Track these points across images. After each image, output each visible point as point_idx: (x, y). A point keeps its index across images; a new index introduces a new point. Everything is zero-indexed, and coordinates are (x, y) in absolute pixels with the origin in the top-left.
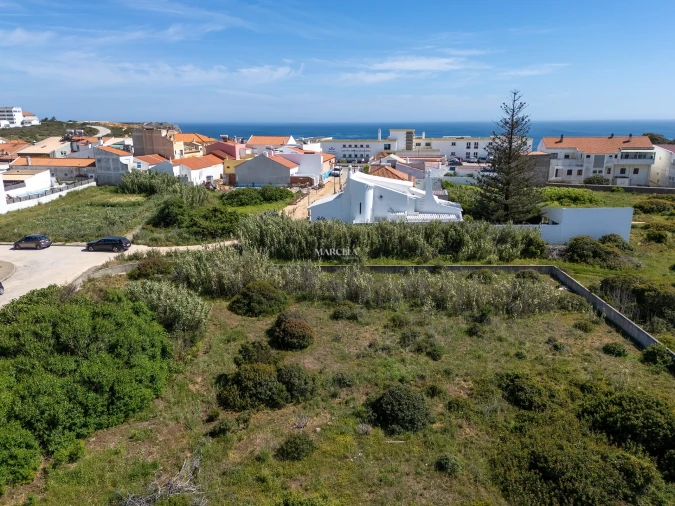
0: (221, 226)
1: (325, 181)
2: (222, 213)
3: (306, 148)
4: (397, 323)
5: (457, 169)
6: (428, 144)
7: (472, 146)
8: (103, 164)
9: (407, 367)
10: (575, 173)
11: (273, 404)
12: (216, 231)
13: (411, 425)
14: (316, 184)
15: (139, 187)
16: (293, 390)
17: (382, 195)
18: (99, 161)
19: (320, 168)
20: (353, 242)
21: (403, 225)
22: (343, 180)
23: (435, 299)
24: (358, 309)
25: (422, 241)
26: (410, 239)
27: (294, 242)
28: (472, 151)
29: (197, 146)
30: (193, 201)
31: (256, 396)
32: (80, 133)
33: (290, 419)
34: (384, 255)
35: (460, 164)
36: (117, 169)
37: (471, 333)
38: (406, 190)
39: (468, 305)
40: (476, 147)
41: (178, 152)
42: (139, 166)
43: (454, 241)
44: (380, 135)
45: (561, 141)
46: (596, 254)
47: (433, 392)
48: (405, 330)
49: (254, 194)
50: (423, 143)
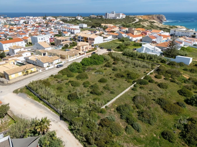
36: (121, 36)
41: (135, 33)
46: (172, 64)
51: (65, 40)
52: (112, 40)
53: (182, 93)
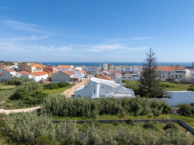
0: (38, 99)
1: (82, 80)
2: (40, 93)
3: (76, 69)
5: (125, 75)
6: (114, 68)
7: (128, 68)
8: (4, 74)
10: (162, 77)
12: (35, 102)
14: (79, 81)
15: (15, 82)
17: (103, 86)
18: (3, 73)
19: (81, 75)
21: (113, 99)
22: (88, 79)
25: (121, 107)
26: (116, 106)
28: (128, 70)
29: (40, 69)
30: (30, 88)
32: (2, 64)
34: (105, 113)
35: (125, 74)
36: (9, 76)
38: (112, 84)
40: (129, 69)
41: (33, 70)
42: (17, 75)
43: (134, 106)
44: (100, 65)
49: (56, 85)
50: (113, 67)
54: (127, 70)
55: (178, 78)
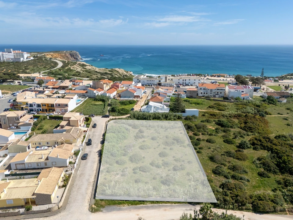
0: (125, 112)
1: (143, 96)
2: (124, 109)
4: (155, 130)
6: (172, 79)
7: (184, 80)
8: (90, 93)
9: (156, 135)
10: (206, 93)
11: (141, 138)
13: (155, 140)
14: (141, 97)
16: (143, 137)
17: (155, 107)
19: (141, 92)
20: (150, 117)
21: (159, 113)
23: (161, 126)
24: (150, 128)
25: (161, 116)
26: (159, 116)
27: (140, 116)
29: (108, 84)
31: (139, 137)
33: (143, 139)
36: (93, 94)
37: (165, 131)
39: (165, 127)
41: (104, 87)
43: (167, 116)
45: (203, 85)
46: (189, 119)
47: (158, 137)
48: (156, 131)
50: (170, 79)
51: (22, 115)
52: (83, 101)
53: (230, 142)
54: (183, 82)
55: (218, 94)
